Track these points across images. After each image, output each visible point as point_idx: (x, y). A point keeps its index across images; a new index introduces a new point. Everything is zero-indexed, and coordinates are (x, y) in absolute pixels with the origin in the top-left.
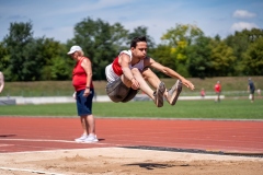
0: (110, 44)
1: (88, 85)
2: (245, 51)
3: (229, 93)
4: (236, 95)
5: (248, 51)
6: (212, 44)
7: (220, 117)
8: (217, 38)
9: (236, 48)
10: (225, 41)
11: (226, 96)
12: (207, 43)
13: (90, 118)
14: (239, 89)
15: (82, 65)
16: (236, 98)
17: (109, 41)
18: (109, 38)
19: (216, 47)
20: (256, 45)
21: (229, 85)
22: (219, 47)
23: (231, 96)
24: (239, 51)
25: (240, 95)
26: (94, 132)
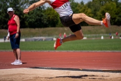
0: (19, 7)
1: (18, 31)
2: (98, 11)
3: (89, 35)
4: (93, 37)
5: (100, 11)
6: (79, 6)
7: (85, 49)
8: (82, 3)
9: (93, 9)
10: (86, 4)
11: (88, 37)
12: (76, 6)
13: (18, 50)
14: (95, 33)
15: (14, 19)
16: (94, 39)
17: (18, 6)
18: (18, 4)
19: (81, 8)
20: (104, 7)
21: (89, 31)
22: (83, 8)
23: (90, 37)
24: (95, 10)
25: (96, 37)
26: (20, 58)
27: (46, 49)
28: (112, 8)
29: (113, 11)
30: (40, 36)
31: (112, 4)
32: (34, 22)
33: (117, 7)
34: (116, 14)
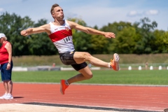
15: (6, 47)
17: (20, 29)
18: (21, 27)
20: (122, 33)
27: (49, 81)
28: (130, 34)
29: (132, 38)
30: (46, 65)
31: (131, 30)
32: (39, 49)
33: (137, 33)
34: (136, 41)
